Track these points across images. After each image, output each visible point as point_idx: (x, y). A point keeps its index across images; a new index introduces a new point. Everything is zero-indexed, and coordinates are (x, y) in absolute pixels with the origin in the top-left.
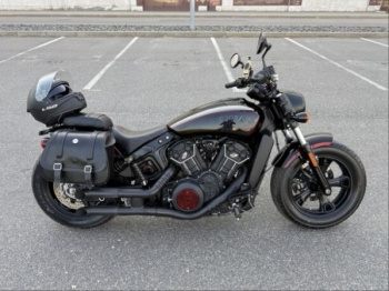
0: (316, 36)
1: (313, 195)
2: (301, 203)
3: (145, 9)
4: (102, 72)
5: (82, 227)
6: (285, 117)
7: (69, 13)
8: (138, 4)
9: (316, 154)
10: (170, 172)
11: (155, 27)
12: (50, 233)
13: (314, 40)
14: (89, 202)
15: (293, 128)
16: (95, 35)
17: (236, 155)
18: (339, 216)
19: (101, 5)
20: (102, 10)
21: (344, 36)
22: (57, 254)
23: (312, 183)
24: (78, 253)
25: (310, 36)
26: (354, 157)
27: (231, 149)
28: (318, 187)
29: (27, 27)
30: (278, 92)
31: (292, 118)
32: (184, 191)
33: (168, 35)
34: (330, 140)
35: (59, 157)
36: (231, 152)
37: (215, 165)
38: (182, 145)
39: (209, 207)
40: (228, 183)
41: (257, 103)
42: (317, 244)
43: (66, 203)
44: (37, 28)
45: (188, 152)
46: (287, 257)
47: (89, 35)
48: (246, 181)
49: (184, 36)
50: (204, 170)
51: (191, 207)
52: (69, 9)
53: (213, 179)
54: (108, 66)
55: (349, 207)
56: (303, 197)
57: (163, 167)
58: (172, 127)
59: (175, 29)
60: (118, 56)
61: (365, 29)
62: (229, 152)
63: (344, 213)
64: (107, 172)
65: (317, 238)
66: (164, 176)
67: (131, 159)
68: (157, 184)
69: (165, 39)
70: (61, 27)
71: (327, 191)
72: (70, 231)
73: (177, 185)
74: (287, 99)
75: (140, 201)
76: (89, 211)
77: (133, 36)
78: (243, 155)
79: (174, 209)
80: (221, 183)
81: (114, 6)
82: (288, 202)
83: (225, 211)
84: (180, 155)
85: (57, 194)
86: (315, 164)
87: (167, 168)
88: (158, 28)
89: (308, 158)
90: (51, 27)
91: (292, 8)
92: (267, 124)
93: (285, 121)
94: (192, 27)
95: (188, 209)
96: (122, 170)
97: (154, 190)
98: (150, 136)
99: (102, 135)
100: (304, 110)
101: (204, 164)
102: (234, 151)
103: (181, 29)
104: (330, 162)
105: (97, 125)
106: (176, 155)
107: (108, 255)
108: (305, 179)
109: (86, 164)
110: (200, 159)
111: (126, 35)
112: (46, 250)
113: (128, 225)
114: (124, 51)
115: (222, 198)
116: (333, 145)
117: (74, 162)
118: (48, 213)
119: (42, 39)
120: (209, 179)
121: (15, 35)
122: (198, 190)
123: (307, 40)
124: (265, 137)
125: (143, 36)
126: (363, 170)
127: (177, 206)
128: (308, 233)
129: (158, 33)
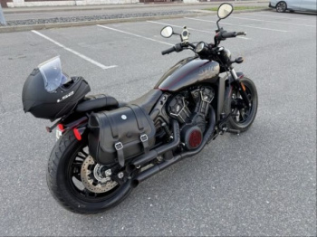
10: (176, 124)
15: (232, 69)
27: (204, 93)
34: (242, 73)
35: (116, 137)
45: (179, 105)
53: (201, 120)
61: (145, 15)
62: (203, 96)
68: (175, 135)
76: (139, 179)
78: (211, 96)
89: (241, 86)
97: (178, 140)
102: (206, 95)
106: (174, 110)
107: (154, 212)
120: (198, 120)
122: (196, 128)
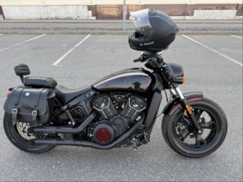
0: (201, 34)
1: (191, 134)
2: (182, 140)
3: (97, 19)
4: (66, 55)
5: (35, 152)
6: (169, 80)
7: (51, 21)
8: (93, 16)
9: (192, 106)
10: (92, 117)
11: (102, 29)
12: (14, 156)
13: (200, 36)
14: (39, 136)
15: (175, 88)
16: (64, 33)
17: (137, 106)
18: (209, 149)
19: (71, 16)
20: (71, 19)
21: (220, 34)
22: (16, 170)
23: (189, 126)
24: (30, 170)
25: (198, 34)
26: (219, 108)
27: (133, 101)
28: (193, 129)
29: (24, 29)
30: (165, 64)
31: (173, 81)
32: (101, 129)
33: (109, 34)
34: (201, 96)
35: (16, 105)
36: (134, 103)
37: (123, 112)
38: (101, 98)
39: (118, 141)
40: (131, 125)
41: (151, 71)
42: (193, 169)
43: (25, 136)
44: (30, 29)
45: (105, 103)
46: (172, 177)
47: (61, 33)
48: (143, 124)
49: (118, 34)
50: (116, 115)
51: (105, 140)
52: (52, 19)
53: (121, 122)
54: (70, 51)
55: (216, 143)
56: (184, 136)
57: (88, 113)
58: (95, 86)
59: (114, 30)
60: (77, 46)
61: (233, 30)
62: (132, 104)
63: (213, 147)
64: (48, 115)
65: (194, 164)
66: (88, 119)
67: (65, 107)
68: (83, 124)
69: (107, 36)
70: (45, 29)
71: (200, 132)
72: (27, 155)
73: (97, 125)
74: (170, 68)
75: (70, 136)
76: (36, 142)
77: (87, 34)
78: (142, 106)
79: (94, 142)
80: (126, 125)
81: (78, 17)
82: (174, 138)
83: (129, 144)
84: (100, 105)
85: (18, 130)
86: (190, 113)
87: (90, 114)
88: (104, 29)
89: (186, 109)
90: (39, 29)
91: (187, 18)
92: (158, 85)
93: (169, 83)
94: (124, 29)
95: (103, 142)
96: (60, 115)
97: (80, 128)
98: (80, 92)
99: (45, 91)
100: (183, 76)
101: (116, 112)
102: (136, 103)
103: (118, 30)
104: (202, 111)
105: (46, 84)
106: (97, 105)
107: (49, 172)
108: (185, 123)
109: (33, 110)
110: (113, 108)
111: (83, 34)
112: (9, 167)
113: (66, 152)
114: (81, 43)
115: (127, 135)
116: (203, 100)
117: (26, 108)
118: (13, 143)
119: (32, 36)
120: (118, 121)
121: (17, 33)
123: (196, 36)
124: (156, 94)
125: (94, 34)
126: (225, 118)
127: (96, 140)
128: (188, 161)
129: (103, 32)
